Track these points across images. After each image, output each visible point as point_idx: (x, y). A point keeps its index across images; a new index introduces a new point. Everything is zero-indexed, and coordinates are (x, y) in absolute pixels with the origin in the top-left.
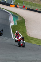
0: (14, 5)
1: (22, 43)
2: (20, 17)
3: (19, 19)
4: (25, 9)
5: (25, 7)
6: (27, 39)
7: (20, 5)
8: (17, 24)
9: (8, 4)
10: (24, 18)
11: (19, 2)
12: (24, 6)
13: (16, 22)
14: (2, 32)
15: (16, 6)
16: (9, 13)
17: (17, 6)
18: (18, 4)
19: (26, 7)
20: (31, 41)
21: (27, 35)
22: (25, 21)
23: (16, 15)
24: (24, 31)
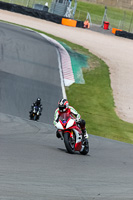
0: (75, 19)
1: (78, 141)
2: (95, 58)
3: (90, 66)
4: (111, 33)
5: (110, 27)
6: (117, 129)
7: (93, 21)
8: (83, 82)
9: (53, 15)
10: (107, 63)
11: (89, 10)
12: (108, 24)
13: (80, 75)
14: (37, 110)
15: (80, 24)
16: (58, 47)
17: (85, 23)
18: (89, 16)
19: (113, 26)
20: (130, 135)
21: (117, 118)
22: (111, 71)
23: (82, 53)
24: (107, 105)
